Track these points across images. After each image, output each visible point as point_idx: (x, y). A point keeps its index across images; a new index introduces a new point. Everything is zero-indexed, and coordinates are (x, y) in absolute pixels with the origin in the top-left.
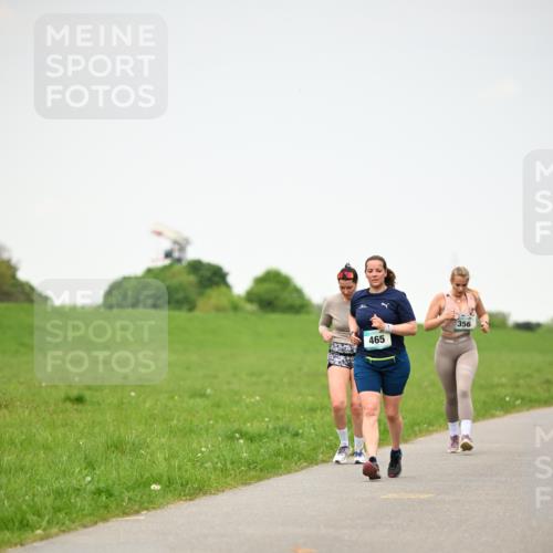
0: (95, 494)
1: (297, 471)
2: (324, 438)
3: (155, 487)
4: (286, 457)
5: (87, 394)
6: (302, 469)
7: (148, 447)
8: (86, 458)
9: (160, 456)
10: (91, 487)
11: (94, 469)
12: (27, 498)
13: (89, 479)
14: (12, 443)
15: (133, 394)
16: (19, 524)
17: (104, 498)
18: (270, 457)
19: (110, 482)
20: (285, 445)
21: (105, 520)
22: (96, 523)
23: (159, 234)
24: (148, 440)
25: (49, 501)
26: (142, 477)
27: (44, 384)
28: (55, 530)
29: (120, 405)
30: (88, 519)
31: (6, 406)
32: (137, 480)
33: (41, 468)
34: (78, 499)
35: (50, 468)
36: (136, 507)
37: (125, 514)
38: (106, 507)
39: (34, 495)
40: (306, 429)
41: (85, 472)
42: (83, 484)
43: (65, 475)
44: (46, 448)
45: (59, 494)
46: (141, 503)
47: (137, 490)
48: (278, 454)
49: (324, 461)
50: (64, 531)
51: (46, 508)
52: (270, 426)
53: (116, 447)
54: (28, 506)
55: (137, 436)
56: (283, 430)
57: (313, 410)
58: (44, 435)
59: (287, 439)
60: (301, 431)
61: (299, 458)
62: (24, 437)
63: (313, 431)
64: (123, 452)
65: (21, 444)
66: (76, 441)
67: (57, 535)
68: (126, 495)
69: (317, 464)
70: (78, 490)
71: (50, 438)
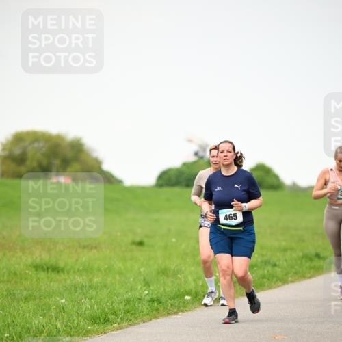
0: (150, 301)
1: (275, 288)
2: (292, 267)
3: (187, 297)
4: (269, 280)
5: (145, 240)
6: (279, 286)
7: (183, 273)
8: (144, 280)
9: (190, 278)
10: (148, 298)
11: (150, 286)
12: (108, 304)
13: (146, 292)
14: (99, 270)
15: (174, 240)
16: (103, 321)
17: (156, 304)
18: (259, 279)
19: (159, 295)
20: (268, 271)
21: (156, 318)
22: (151, 320)
23: (190, 141)
24: (183, 269)
25: (122, 307)
26: (179, 291)
27: (119, 234)
28: (125, 324)
29: (166, 247)
30: (146, 317)
31: (96, 248)
32: (176, 293)
33: (117, 285)
34: (140, 305)
35: (122, 286)
36: (176, 310)
37: (169, 314)
38: (157, 310)
39: (113, 302)
40: (281, 262)
41: (144, 288)
42: (143, 295)
43: (131, 290)
44: (121, 273)
45: (128, 301)
46: (179, 308)
47: (176, 299)
48: (263, 277)
49: (292, 282)
50: (131, 325)
51: (120, 310)
52: (259, 260)
53: (163, 273)
54: (109, 309)
55: (177, 266)
56: (267, 263)
57: (285, 250)
58: (119, 265)
59: (269, 268)
60: (277, 263)
61: (277, 281)
62: (106, 266)
63: (285, 263)
64: (168, 276)
65: (105, 271)
66: (139, 269)
67: (127, 327)
68: (170, 303)
69: (288, 283)
70: (140, 299)
71: (123, 268)
